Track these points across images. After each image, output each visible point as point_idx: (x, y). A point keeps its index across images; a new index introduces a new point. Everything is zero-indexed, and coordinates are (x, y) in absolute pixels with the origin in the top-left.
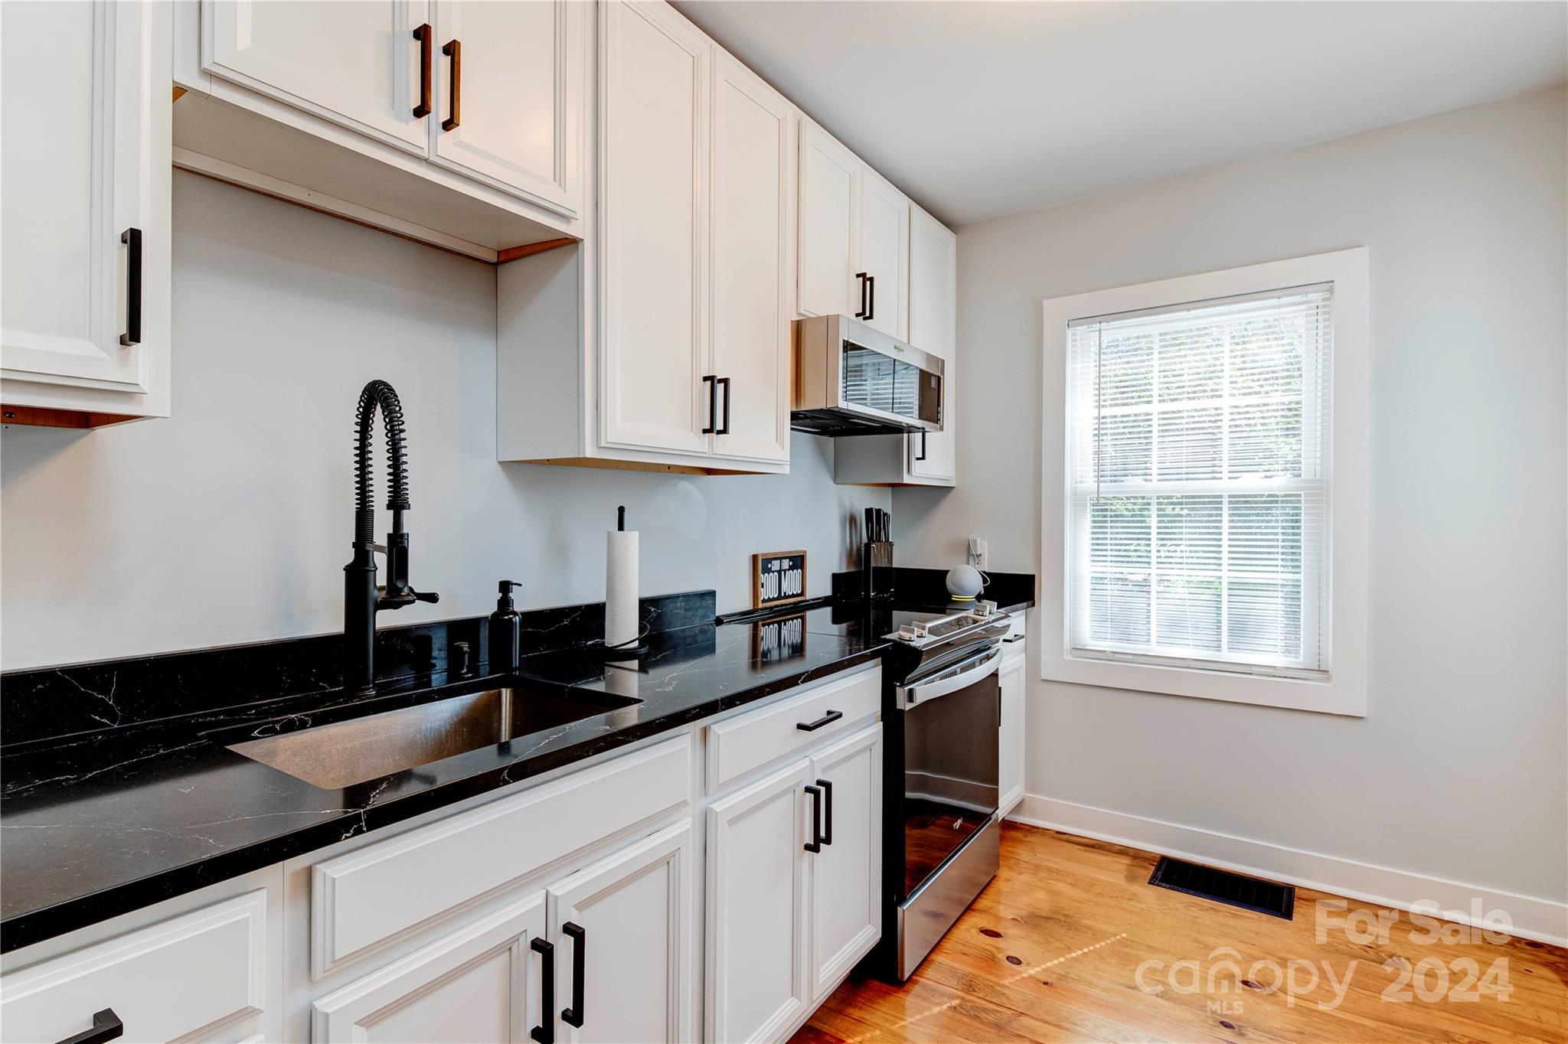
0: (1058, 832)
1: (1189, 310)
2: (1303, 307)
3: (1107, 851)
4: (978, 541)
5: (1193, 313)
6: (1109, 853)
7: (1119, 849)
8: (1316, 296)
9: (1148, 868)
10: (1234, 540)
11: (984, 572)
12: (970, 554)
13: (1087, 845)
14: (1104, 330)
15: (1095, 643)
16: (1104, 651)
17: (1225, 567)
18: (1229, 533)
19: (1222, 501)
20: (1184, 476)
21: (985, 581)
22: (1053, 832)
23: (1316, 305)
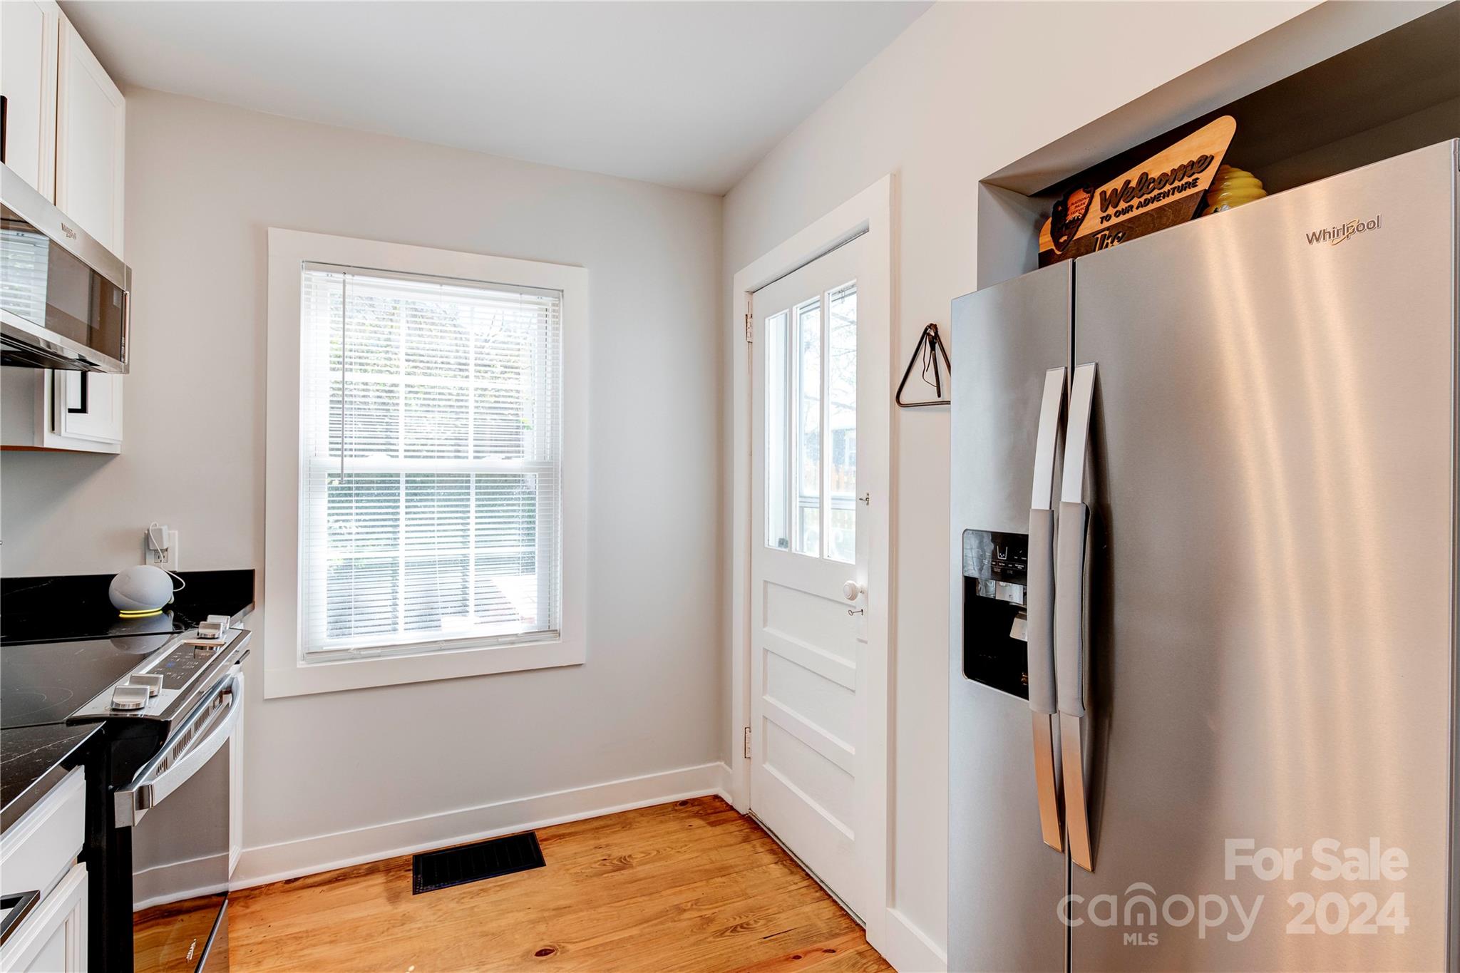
0: (288, 882)
1: (441, 285)
2: (536, 307)
3: (355, 877)
4: (164, 530)
5: (446, 288)
6: (358, 879)
7: (368, 869)
8: (548, 301)
9: (406, 877)
10: (481, 517)
11: (174, 572)
12: (148, 547)
13: (329, 882)
14: (350, 283)
15: (336, 640)
16: (348, 650)
17: (472, 545)
18: (476, 512)
19: (469, 480)
20: (436, 454)
21: (176, 584)
22: (280, 884)
23: (545, 307)
